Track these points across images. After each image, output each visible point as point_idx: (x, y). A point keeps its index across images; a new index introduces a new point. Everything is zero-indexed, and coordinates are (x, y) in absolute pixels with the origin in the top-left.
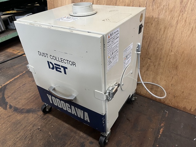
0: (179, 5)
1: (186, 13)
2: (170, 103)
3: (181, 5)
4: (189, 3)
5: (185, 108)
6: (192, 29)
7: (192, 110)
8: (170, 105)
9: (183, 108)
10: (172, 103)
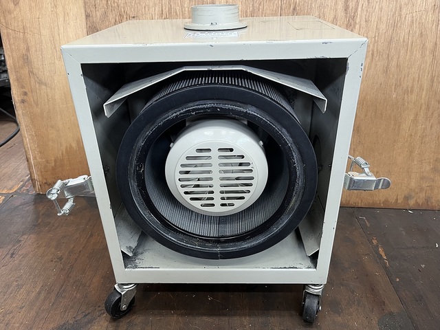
0: (343, 14)
1: (357, 26)
2: (360, 201)
3: (347, 14)
4: (359, 9)
5: (386, 201)
6: (373, 54)
7: (399, 201)
8: (360, 205)
9: (383, 203)
10: (362, 201)
